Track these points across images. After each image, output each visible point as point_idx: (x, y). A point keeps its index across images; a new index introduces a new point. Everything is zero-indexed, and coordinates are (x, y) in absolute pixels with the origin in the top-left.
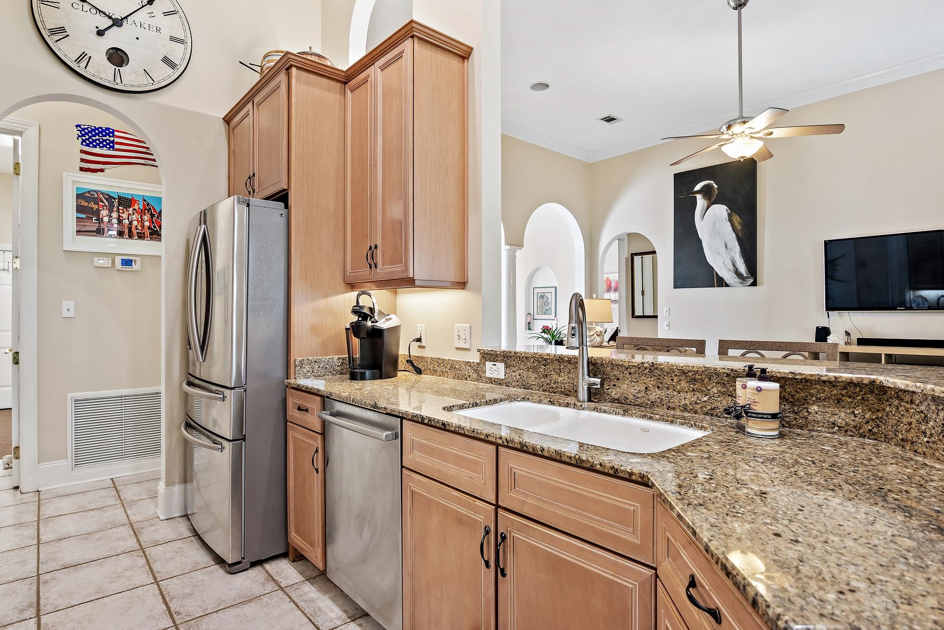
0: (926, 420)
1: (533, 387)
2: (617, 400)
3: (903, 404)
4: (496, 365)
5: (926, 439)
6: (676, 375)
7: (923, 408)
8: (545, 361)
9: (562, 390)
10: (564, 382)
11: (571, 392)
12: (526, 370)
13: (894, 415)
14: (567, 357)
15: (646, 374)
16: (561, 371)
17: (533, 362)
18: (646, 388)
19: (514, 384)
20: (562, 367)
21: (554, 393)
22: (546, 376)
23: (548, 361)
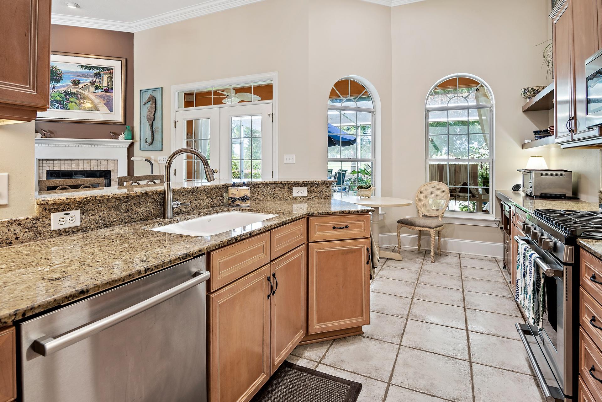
0: (264, 191)
1: (115, 223)
2: (177, 213)
3: (255, 188)
4: (69, 214)
5: (263, 196)
6: (202, 192)
7: (262, 188)
8: (127, 198)
9: (142, 218)
10: (143, 211)
11: (148, 217)
12: (108, 210)
13: (252, 192)
14: (151, 192)
15: (190, 194)
16: (140, 204)
17: (115, 202)
18: (190, 202)
19: (92, 227)
20: (142, 200)
21: (135, 222)
22: (128, 210)
23: (130, 198)
